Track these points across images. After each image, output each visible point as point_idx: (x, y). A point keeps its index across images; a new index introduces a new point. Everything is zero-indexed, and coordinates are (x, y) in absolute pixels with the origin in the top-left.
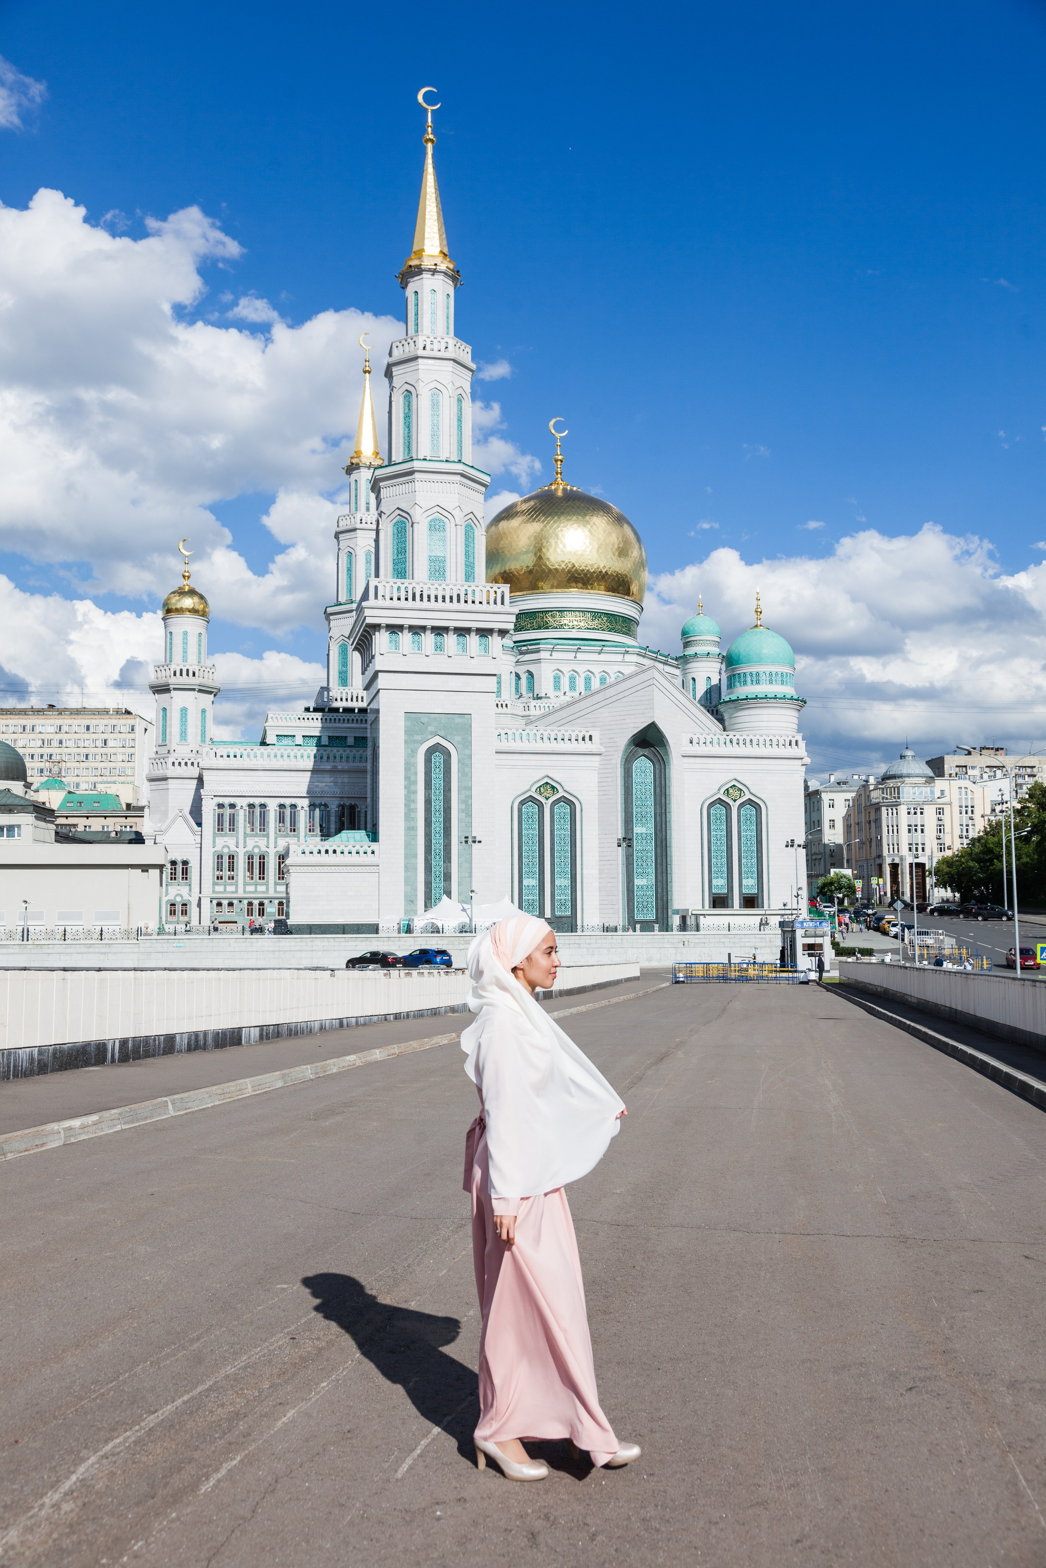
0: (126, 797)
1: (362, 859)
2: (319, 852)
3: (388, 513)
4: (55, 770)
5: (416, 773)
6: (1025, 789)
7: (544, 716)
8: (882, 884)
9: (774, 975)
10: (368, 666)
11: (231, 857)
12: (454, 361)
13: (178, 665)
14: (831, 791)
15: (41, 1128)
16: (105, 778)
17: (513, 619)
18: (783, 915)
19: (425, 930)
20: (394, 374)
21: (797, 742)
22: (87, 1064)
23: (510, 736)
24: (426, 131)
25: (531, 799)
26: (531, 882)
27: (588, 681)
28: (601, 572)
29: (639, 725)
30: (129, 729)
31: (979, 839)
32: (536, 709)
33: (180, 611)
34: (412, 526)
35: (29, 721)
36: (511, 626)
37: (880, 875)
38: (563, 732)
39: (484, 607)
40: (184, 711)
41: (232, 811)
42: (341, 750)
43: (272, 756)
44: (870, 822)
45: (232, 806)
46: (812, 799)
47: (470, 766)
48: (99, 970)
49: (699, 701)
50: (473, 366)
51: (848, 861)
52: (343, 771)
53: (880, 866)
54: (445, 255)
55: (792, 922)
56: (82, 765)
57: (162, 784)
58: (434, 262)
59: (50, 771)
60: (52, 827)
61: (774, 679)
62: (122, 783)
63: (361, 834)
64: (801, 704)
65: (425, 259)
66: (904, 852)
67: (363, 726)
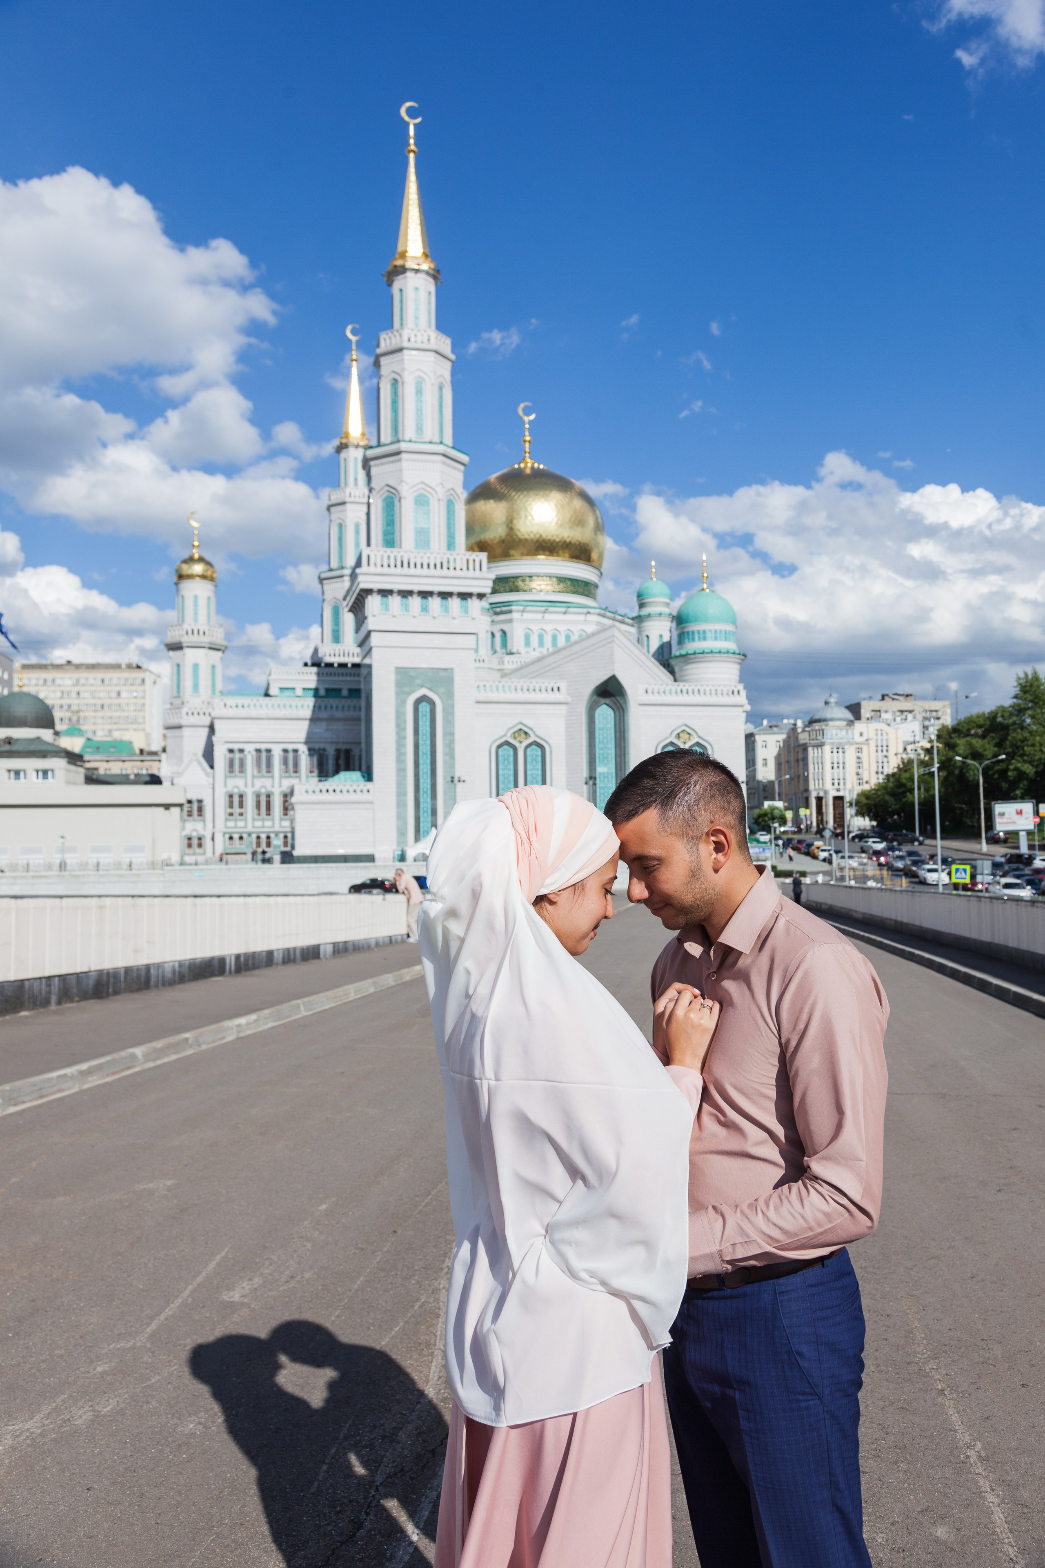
0: (139, 743)
1: (359, 797)
2: (320, 791)
3: (377, 488)
4: (74, 719)
5: (405, 721)
6: (933, 730)
7: (517, 670)
8: (809, 814)
10: (361, 626)
11: (241, 796)
12: (436, 352)
13: (190, 625)
14: (764, 734)
15: (221, 1024)
16: (118, 726)
17: (491, 584)
19: (417, 859)
20: (382, 363)
21: (738, 691)
22: (213, 975)
23: (488, 688)
24: (409, 145)
25: (507, 743)
27: (554, 638)
28: (565, 541)
29: (601, 677)
30: (139, 682)
31: (894, 775)
32: (510, 663)
33: (190, 577)
34: (400, 501)
35: (49, 675)
36: (488, 590)
37: (807, 806)
38: (534, 683)
39: (465, 573)
40: (196, 667)
41: (241, 755)
42: (337, 700)
43: (276, 706)
44: (798, 761)
45: (241, 751)
46: (750, 739)
47: (453, 714)
49: (653, 656)
50: (453, 357)
51: (779, 795)
52: (339, 720)
53: (807, 799)
54: (427, 256)
56: (99, 714)
57: (176, 732)
58: (417, 262)
59: (70, 720)
60: (81, 771)
61: (718, 635)
62: (135, 730)
63: (356, 775)
64: (742, 657)
65: (408, 259)
66: (828, 786)
67: (356, 679)
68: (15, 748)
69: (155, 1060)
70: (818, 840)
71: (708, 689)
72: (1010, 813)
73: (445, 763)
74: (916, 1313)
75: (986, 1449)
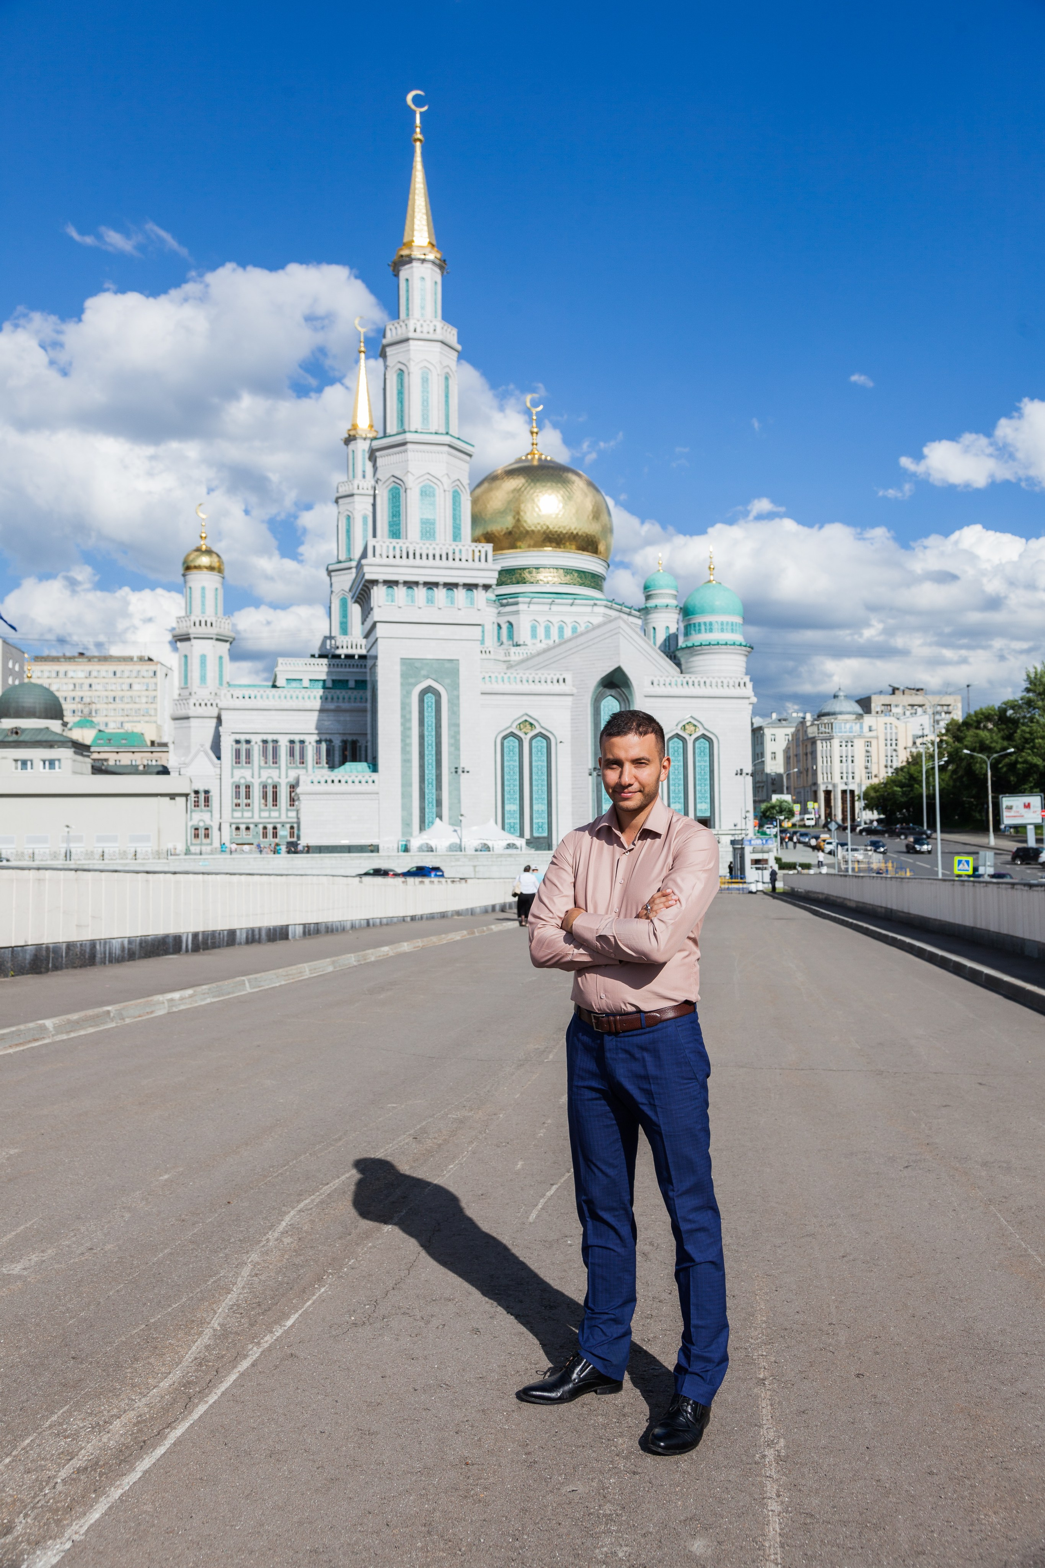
0: (150, 736)
1: (364, 788)
2: (326, 782)
3: (383, 479)
4: (86, 711)
5: (410, 712)
6: (943, 724)
7: (523, 661)
8: (816, 808)
9: (726, 886)
10: (367, 617)
11: (248, 787)
12: (442, 342)
13: (197, 616)
14: (773, 727)
15: (150, 999)
16: (130, 718)
17: (496, 575)
18: (733, 835)
19: (421, 849)
20: (388, 354)
21: (745, 683)
22: (166, 953)
23: (493, 679)
24: (415, 132)
25: (512, 734)
26: (512, 807)
27: (561, 630)
28: (572, 533)
29: (607, 668)
30: (152, 674)
31: (902, 769)
32: (516, 654)
33: (198, 568)
34: (405, 492)
35: (62, 667)
36: (494, 582)
37: (815, 800)
38: (540, 675)
39: (470, 564)
40: (203, 658)
41: (248, 746)
42: (344, 692)
43: (283, 697)
44: (806, 754)
45: (248, 742)
46: (757, 733)
47: (458, 705)
48: (175, 873)
49: (660, 648)
50: (459, 347)
51: (787, 788)
52: (345, 711)
53: (815, 793)
54: (433, 245)
55: (742, 840)
56: (111, 706)
57: (184, 723)
58: (423, 252)
59: (82, 712)
60: (89, 761)
61: (725, 627)
62: (147, 722)
63: (362, 766)
64: (749, 649)
65: (415, 249)
66: (837, 779)
67: (363, 670)
68: (21, 738)
69: (68, 1032)
70: (824, 833)
71: (714, 681)
72: (1017, 807)
73: (450, 754)
74: (767, 1293)
75: (789, 1447)
